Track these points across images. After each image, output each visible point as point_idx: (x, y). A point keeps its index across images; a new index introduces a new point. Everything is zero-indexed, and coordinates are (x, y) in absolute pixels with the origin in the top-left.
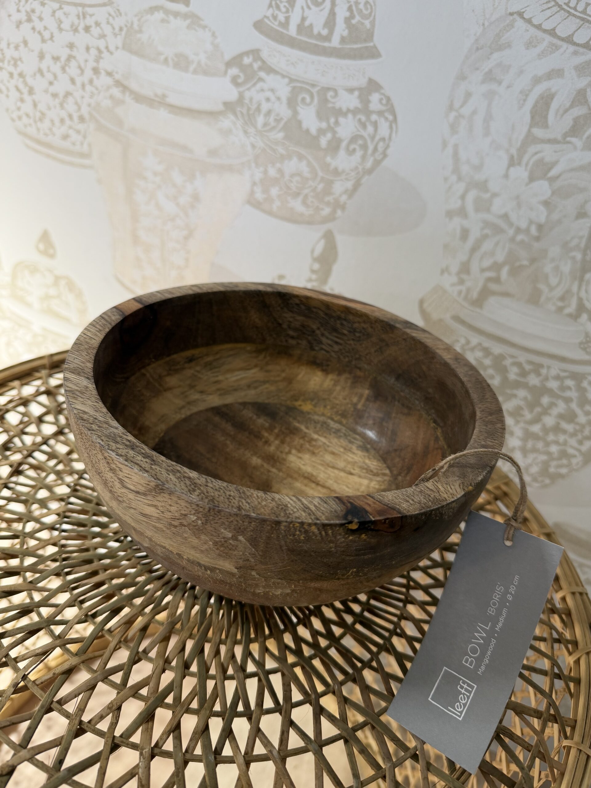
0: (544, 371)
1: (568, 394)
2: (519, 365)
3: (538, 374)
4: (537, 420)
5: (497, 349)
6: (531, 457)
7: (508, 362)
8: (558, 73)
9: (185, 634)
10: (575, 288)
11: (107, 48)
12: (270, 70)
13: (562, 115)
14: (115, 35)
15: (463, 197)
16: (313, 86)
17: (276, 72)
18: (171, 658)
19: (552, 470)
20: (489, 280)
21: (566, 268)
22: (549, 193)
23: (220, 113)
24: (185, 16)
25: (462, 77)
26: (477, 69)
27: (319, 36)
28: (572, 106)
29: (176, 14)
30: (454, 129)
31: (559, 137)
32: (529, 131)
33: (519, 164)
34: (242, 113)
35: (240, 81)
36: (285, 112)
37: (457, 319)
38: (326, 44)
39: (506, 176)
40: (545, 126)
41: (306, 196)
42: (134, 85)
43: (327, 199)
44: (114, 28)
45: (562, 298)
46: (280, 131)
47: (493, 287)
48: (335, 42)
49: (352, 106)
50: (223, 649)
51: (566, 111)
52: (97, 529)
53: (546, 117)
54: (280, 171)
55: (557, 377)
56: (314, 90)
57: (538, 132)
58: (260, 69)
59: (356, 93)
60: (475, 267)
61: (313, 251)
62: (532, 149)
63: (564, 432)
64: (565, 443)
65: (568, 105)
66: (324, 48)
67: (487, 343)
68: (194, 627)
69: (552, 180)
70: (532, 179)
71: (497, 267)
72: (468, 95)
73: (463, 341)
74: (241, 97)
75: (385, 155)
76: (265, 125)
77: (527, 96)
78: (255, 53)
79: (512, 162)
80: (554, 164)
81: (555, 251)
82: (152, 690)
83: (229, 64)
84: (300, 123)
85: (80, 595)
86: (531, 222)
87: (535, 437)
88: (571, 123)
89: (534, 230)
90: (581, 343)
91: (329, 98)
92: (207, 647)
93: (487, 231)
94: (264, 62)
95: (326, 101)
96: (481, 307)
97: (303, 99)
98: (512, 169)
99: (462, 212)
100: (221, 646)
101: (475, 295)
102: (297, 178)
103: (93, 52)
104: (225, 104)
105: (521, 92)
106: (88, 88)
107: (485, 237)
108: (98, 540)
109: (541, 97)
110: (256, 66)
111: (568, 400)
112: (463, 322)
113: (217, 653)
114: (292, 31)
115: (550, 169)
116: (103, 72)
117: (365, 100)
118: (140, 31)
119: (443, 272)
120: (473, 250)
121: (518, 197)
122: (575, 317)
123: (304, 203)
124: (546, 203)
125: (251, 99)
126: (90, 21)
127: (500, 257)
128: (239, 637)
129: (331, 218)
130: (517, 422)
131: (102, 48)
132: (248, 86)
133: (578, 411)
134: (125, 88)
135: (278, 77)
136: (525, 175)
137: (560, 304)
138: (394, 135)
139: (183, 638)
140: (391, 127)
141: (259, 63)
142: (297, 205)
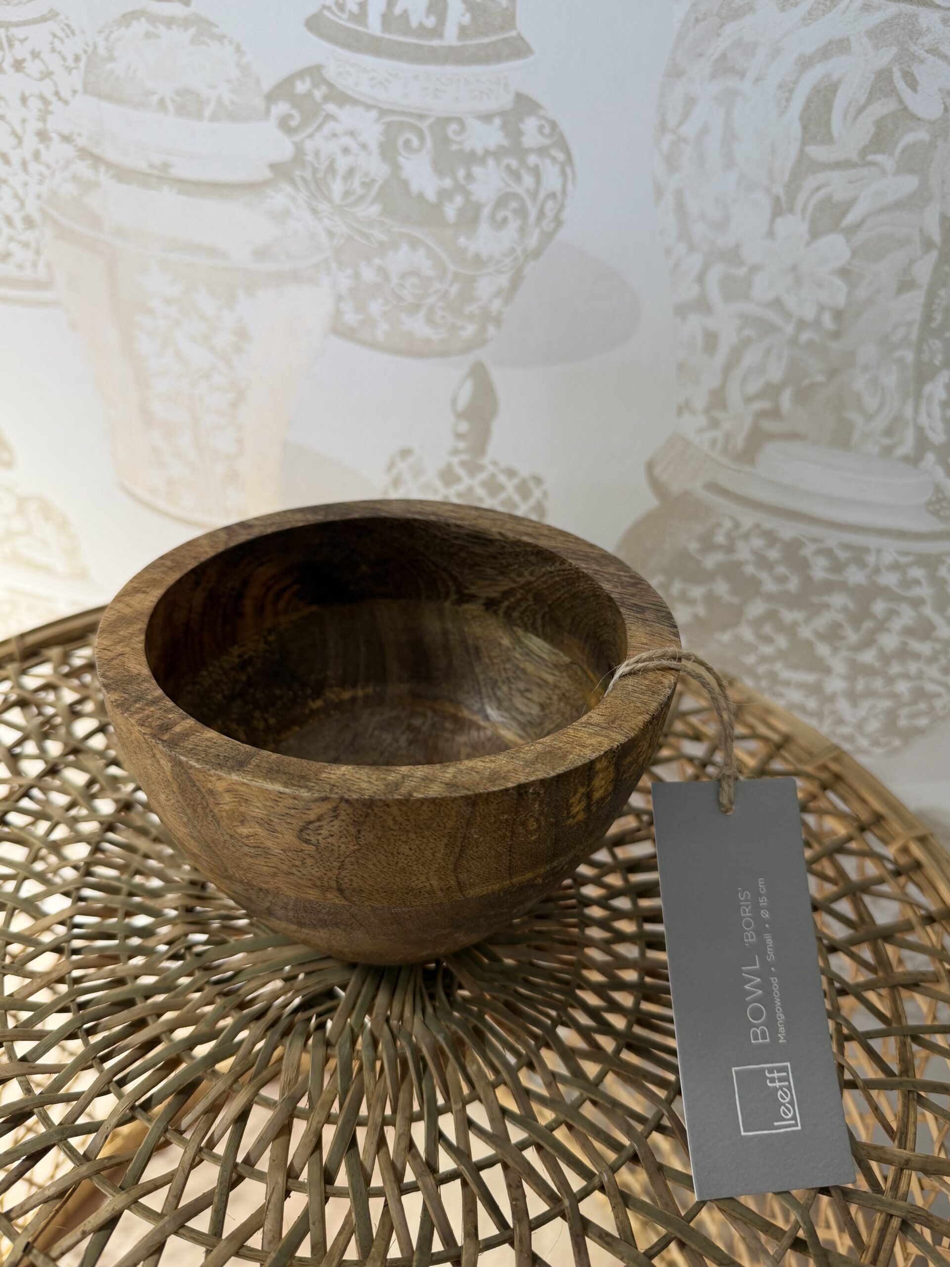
0: (871, 559)
1: (916, 592)
2: (828, 553)
3: (862, 565)
4: (868, 642)
5: (788, 531)
6: (865, 705)
7: (808, 551)
8: (840, 46)
9: (319, 1116)
10: (909, 411)
11: (57, 93)
12: (343, 99)
13: (855, 118)
14: (69, 70)
15: (701, 279)
16: (421, 117)
17: (355, 102)
18: (297, 1165)
19: (902, 723)
20: (761, 414)
21: (890, 379)
22: (847, 254)
23: (266, 183)
24: (186, 23)
25: (675, 73)
26: (700, 55)
27: (422, 32)
28: (869, 101)
29: (170, 22)
30: (671, 163)
31: (854, 157)
32: (802, 152)
33: (791, 210)
34: (304, 179)
35: (293, 123)
36: (378, 169)
37: (714, 487)
38: (435, 43)
39: (771, 233)
40: (828, 139)
41: (431, 309)
42: (111, 154)
43: (468, 309)
44: (64, 59)
45: (889, 432)
46: (373, 202)
47: (769, 425)
48: (450, 37)
49: (492, 145)
50: (390, 1133)
51: (860, 111)
52: (135, 941)
53: (828, 124)
54: (382, 271)
55: (895, 567)
56: (424, 125)
57: (817, 152)
58: (326, 98)
59: (497, 121)
60: (734, 396)
61: (454, 402)
62: (810, 183)
63: (917, 656)
64: (920, 675)
65: (863, 99)
66: (433, 50)
67: (769, 523)
68: (333, 1102)
69: (850, 232)
70: (815, 234)
71: (771, 391)
72: (690, 102)
73: (728, 524)
74: (299, 151)
75: (558, 223)
76: (347, 194)
77: (791, 91)
78: (315, 72)
79: (779, 209)
80: (851, 203)
81: (868, 352)
82: (269, 1236)
83: (271, 98)
84: (405, 184)
85: (116, 1070)
86: (822, 308)
87: (869, 671)
88: (872, 129)
89: (828, 321)
90: (929, 504)
91: (451, 135)
92: (361, 1134)
93: (748, 332)
94: (330, 86)
95: (447, 140)
96: (752, 462)
97: (407, 143)
98: (779, 221)
99: (702, 305)
100: (385, 1128)
101: (740, 443)
102: (414, 280)
103: (34, 104)
104: (273, 167)
105: (780, 86)
106: (33, 167)
107: (746, 343)
108: (139, 961)
109: (816, 90)
110: (318, 94)
111: (917, 603)
112: (725, 492)
113: (382, 1142)
114: (374, 26)
115: (844, 214)
116: (54, 136)
117: (514, 133)
118: (111, 59)
119: (680, 411)
120: (729, 367)
121: (794, 268)
122: (914, 460)
123: (430, 320)
124: (844, 273)
125: (317, 154)
126: (21, 51)
127: (775, 373)
128: (416, 1107)
129: (480, 341)
130: (835, 650)
131: (50, 96)
132: (309, 131)
133: (937, 619)
134: (96, 160)
135: (359, 109)
136: (803, 228)
137: (886, 441)
138: (570, 185)
139: (314, 1124)
140: (563, 173)
141: (324, 89)
142: (417, 326)
